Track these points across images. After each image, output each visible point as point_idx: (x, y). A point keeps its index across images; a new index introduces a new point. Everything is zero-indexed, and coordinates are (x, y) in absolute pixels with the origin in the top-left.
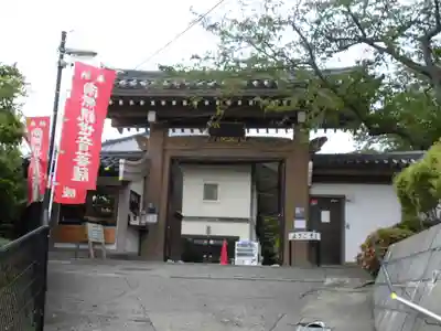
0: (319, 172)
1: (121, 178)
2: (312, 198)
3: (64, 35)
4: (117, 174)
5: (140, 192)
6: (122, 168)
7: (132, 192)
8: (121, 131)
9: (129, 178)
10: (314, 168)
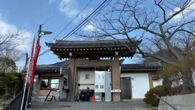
0: (124, 70)
1: (60, 74)
2: (121, 78)
3: (41, 26)
4: (59, 73)
5: (67, 78)
6: (61, 70)
7: (65, 78)
8: (61, 59)
9: (63, 74)
10: (121, 69)
